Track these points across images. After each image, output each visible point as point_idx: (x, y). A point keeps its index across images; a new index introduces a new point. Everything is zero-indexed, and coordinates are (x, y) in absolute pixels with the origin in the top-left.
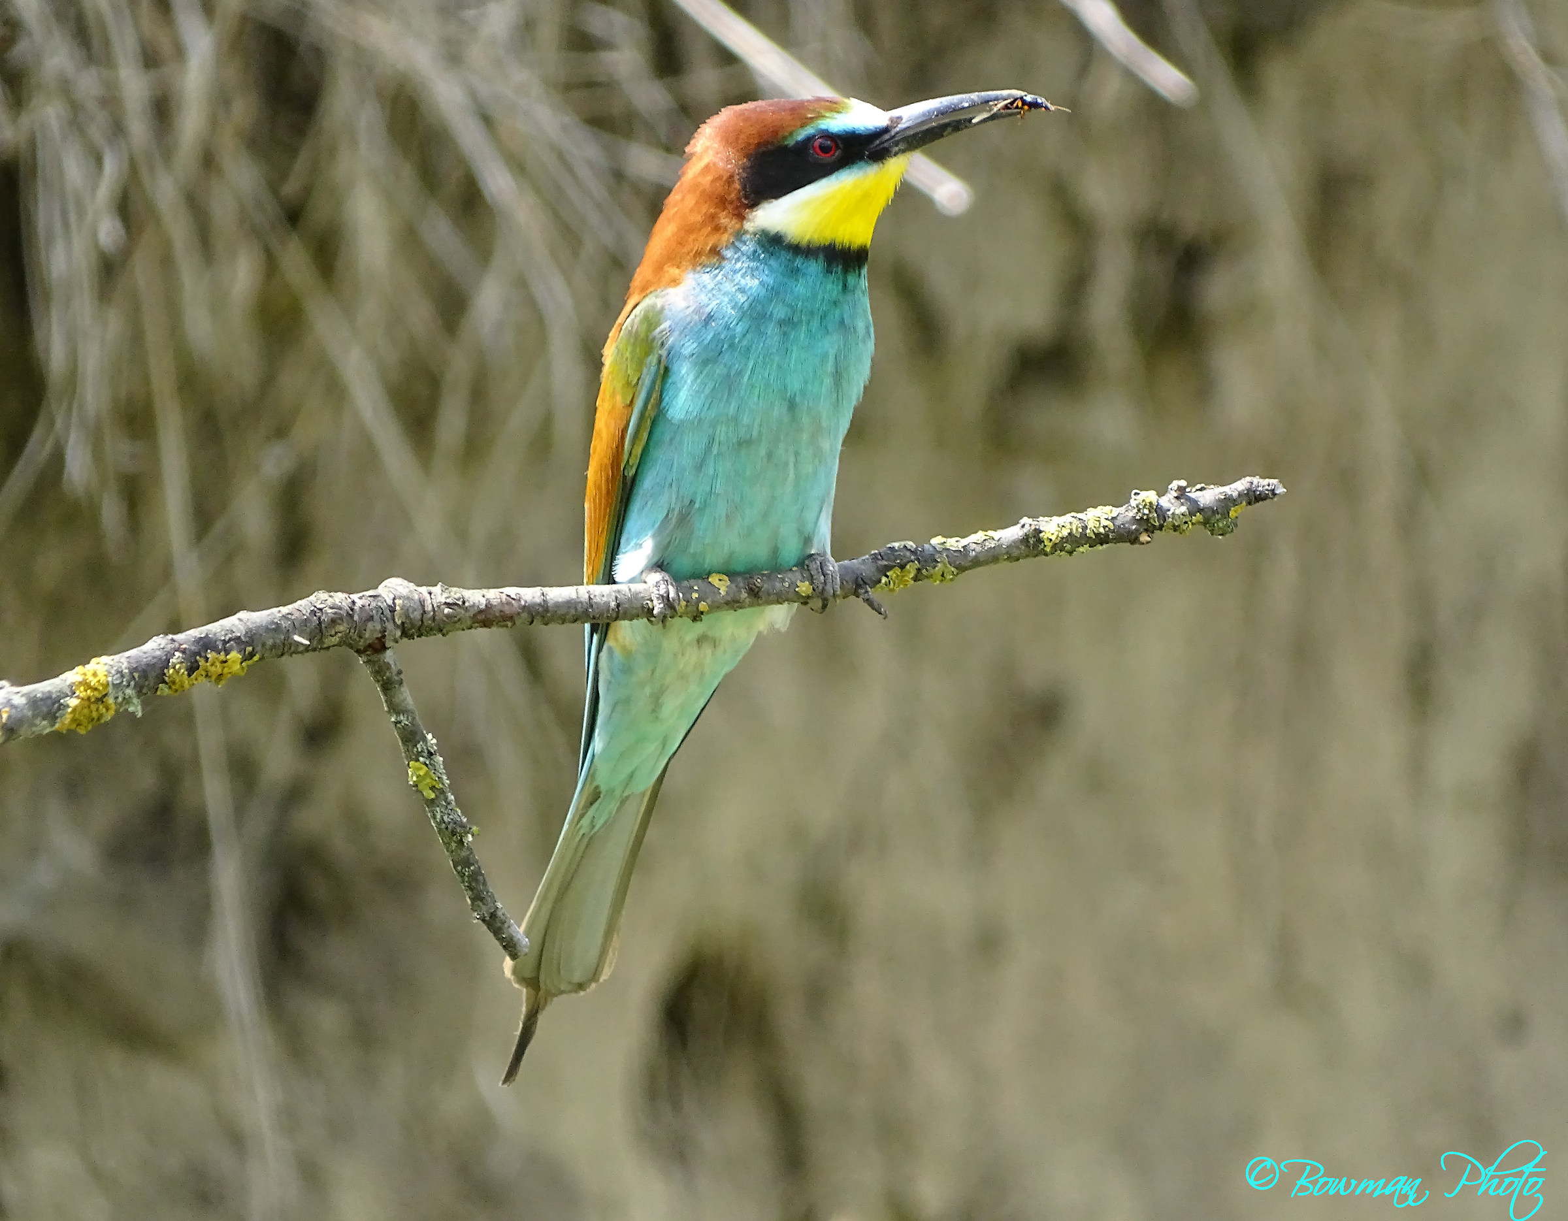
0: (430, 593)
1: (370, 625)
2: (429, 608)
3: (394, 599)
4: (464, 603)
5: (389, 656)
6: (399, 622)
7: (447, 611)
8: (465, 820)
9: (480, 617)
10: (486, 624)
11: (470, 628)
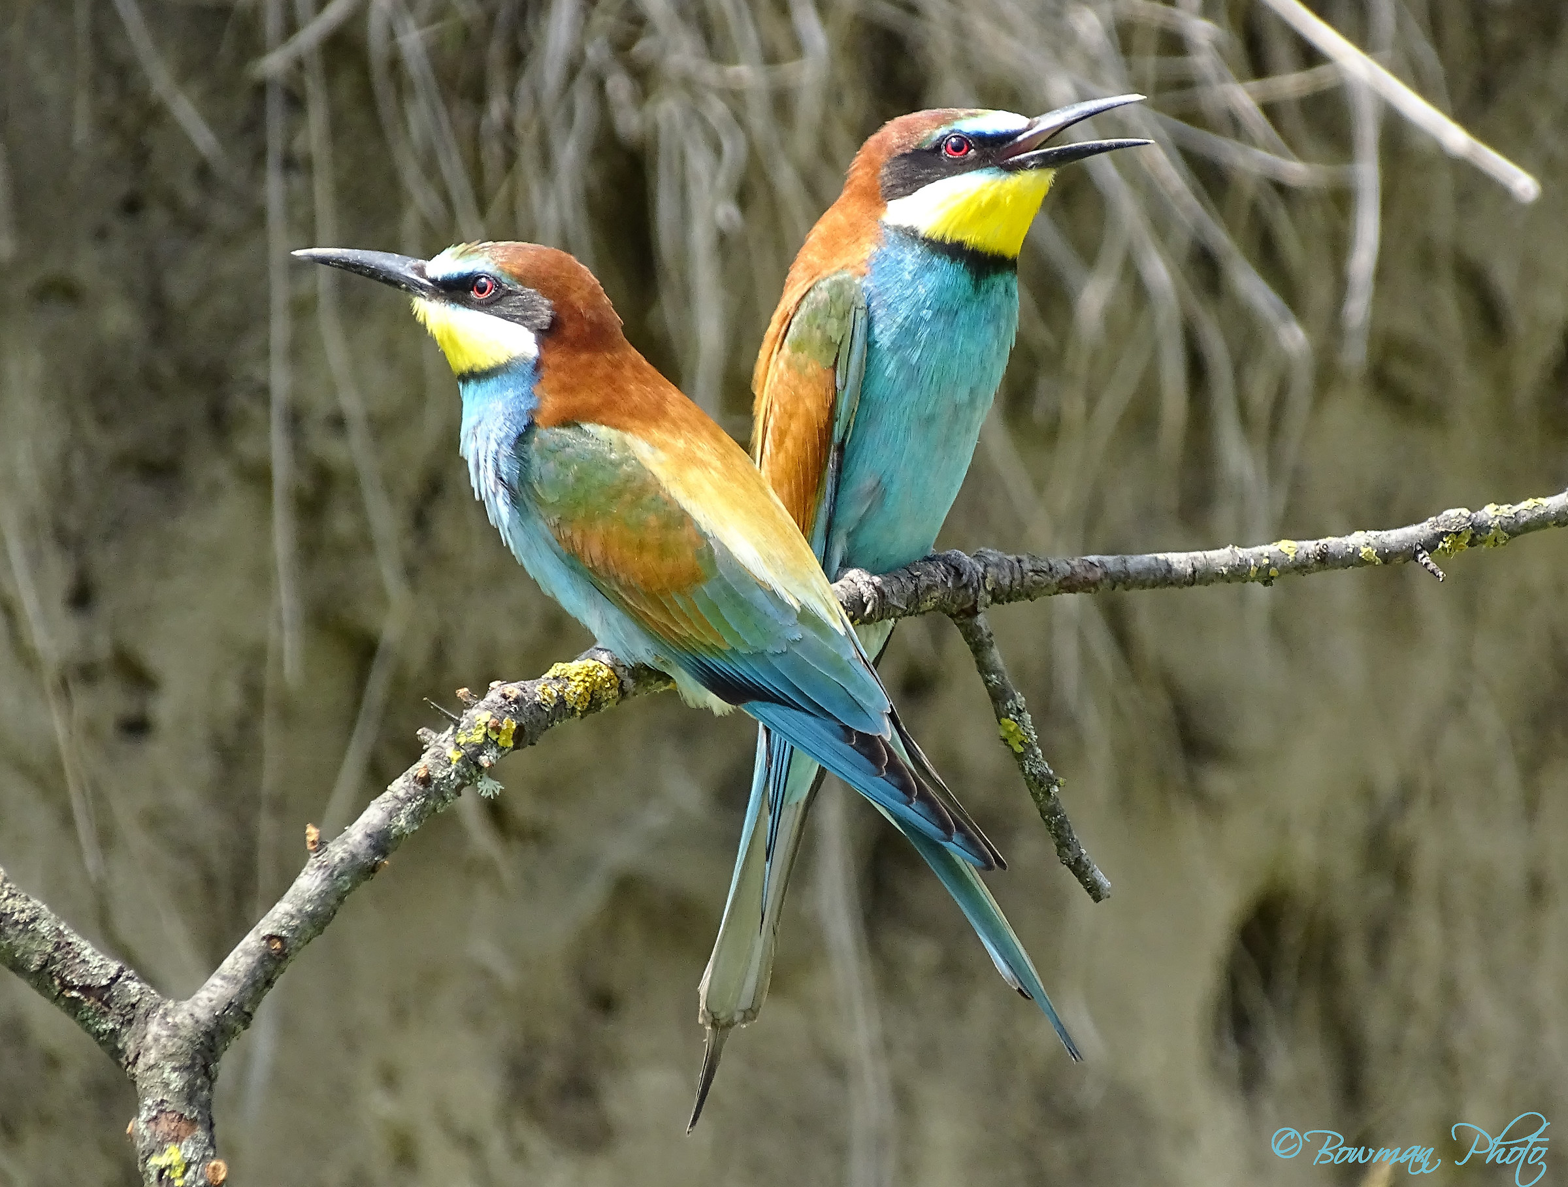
0: (1019, 561)
2: (1017, 574)
3: (985, 567)
4: (1051, 570)
5: (981, 620)
6: (989, 588)
7: (1034, 577)
8: (1051, 772)
9: (1065, 584)
10: (1071, 589)
11: (1056, 593)
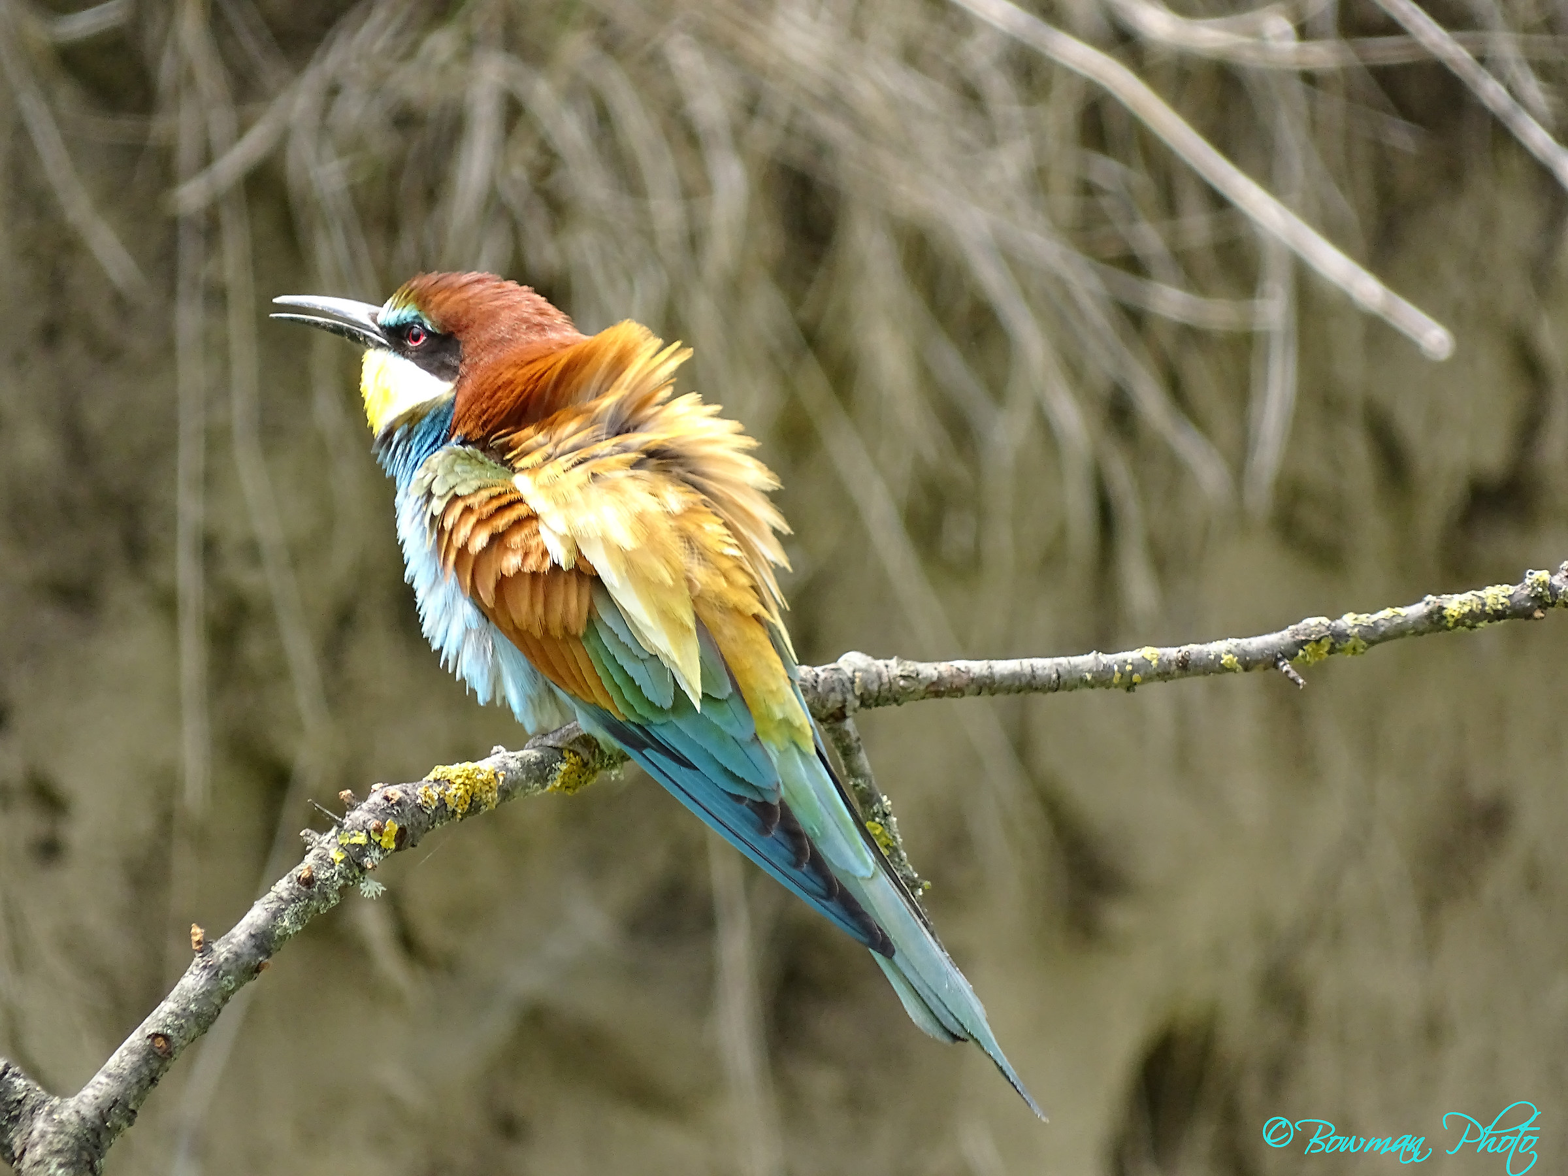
0: (887, 666)
1: (832, 696)
2: (885, 680)
3: (854, 672)
4: (918, 675)
5: (849, 725)
6: (858, 693)
7: (902, 683)
8: (916, 875)
9: (932, 689)
10: (938, 694)
11: (923, 698)
